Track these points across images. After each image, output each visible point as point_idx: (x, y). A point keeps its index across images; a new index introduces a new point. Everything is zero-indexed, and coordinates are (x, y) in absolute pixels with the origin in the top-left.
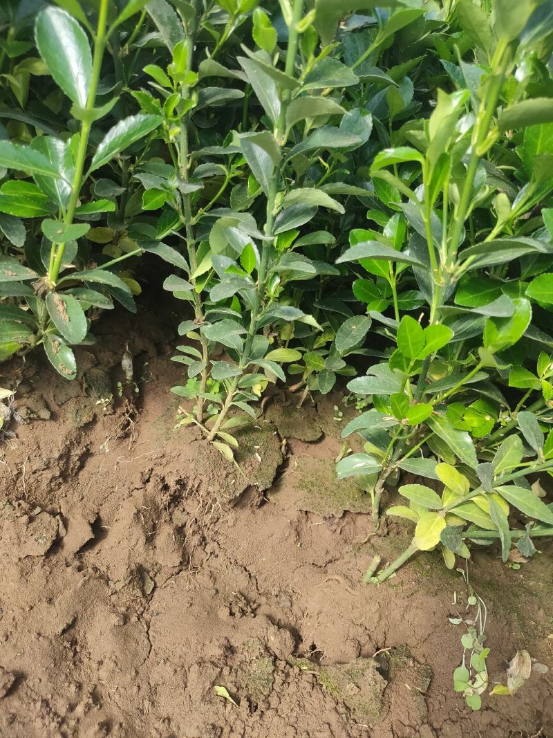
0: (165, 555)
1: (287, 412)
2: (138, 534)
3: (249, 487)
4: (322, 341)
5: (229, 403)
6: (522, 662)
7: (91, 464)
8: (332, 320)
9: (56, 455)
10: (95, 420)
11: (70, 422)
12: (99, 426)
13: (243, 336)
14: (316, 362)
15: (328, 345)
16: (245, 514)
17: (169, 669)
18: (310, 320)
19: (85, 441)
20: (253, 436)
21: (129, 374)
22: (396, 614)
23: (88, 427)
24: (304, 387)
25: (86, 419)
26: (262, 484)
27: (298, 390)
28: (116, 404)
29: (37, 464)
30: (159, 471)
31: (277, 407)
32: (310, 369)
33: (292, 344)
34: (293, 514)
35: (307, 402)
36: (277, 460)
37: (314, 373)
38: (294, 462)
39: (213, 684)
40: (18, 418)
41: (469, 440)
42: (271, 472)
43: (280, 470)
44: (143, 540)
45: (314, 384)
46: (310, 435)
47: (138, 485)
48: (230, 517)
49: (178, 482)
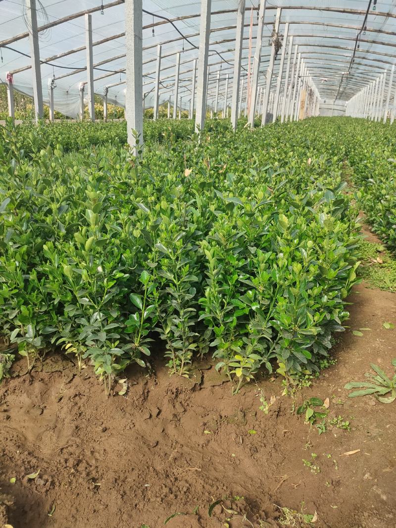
0: (180, 410)
1: (199, 363)
2: (171, 405)
3: (196, 384)
4: (202, 338)
5: (183, 362)
6: (273, 398)
7: (150, 394)
8: (202, 332)
9: (141, 393)
10: (147, 382)
11: (142, 384)
12: (149, 383)
13: (182, 343)
14: (202, 345)
15: (204, 339)
16: (197, 393)
17: (191, 432)
18: (197, 334)
19: (147, 387)
20: (192, 371)
21: (150, 367)
22: (243, 401)
23: (146, 384)
24: (201, 354)
25: (145, 381)
26: (199, 382)
27: (199, 356)
28: (150, 376)
29: (138, 397)
30: (170, 388)
31: (195, 362)
32: (201, 348)
33: (194, 342)
34: (210, 388)
35: (203, 359)
36: (201, 376)
37: (202, 348)
38: (205, 376)
39: (203, 431)
40: (129, 386)
41: (239, 348)
42: (200, 379)
43: (203, 377)
44: (172, 407)
45: (204, 352)
46: (208, 367)
47: (166, 394)
48: (193, 395)
49: (176, 389)
